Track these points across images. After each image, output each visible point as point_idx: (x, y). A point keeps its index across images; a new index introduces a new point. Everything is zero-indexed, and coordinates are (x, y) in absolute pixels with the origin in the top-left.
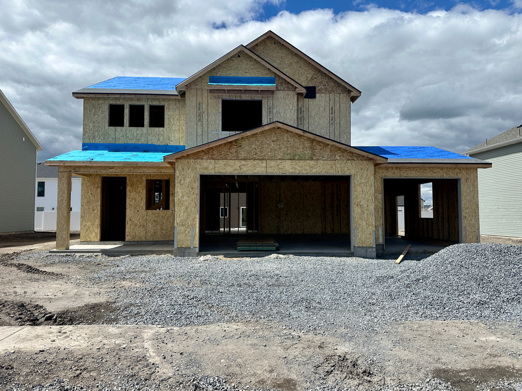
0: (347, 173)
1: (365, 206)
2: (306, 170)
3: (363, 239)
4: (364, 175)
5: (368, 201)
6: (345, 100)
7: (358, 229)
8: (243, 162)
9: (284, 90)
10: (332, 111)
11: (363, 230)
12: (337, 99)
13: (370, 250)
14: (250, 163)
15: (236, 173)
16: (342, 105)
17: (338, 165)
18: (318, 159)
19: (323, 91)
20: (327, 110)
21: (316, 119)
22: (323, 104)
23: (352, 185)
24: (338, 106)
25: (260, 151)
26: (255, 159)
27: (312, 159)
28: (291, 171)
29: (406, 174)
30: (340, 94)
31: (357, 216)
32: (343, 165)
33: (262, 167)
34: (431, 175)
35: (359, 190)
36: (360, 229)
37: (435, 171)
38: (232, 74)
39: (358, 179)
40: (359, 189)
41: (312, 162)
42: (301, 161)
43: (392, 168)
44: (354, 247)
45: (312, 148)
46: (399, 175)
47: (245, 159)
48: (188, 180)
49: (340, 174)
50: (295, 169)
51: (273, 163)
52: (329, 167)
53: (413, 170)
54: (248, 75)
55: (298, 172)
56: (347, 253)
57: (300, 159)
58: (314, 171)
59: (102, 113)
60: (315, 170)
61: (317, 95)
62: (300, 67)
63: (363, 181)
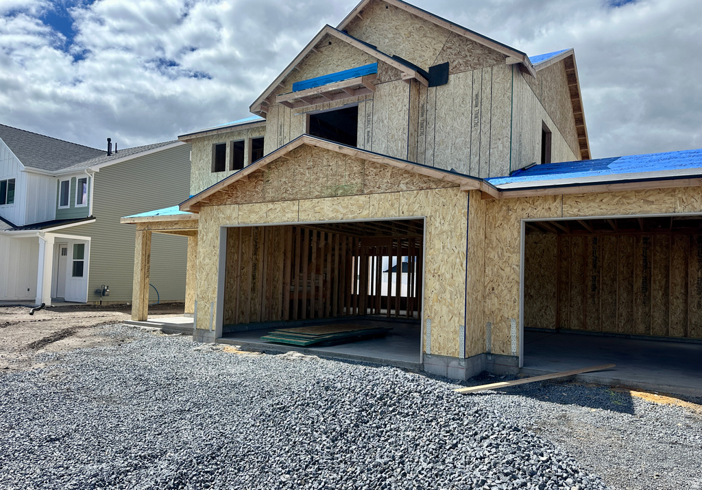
0: (418, 215)
1: (448, 276)
2: (352, 212)
3: (441, 340)
4: (449, 217)
5: (453, 266)
6: (501, 75)
7: (432, 320)
8: (271, 206)
9: (390, 80)
10: (477, 100)
11: (442, 324)
12: (487, 76)
13: (454, 363)
14: (278, 206)
15: (261, 223)
16: (496, 86)
17: (403, 201)
18: (371, 193)
19: (462, 68)
20: (468, 100)
21: (448, 119)
22: (461, 91)
23: (426, 237)
24: (488, 90)
25: (292, 187)
26: (284, 200)
27: (361, 193)
28: (331, 215)
29: (575, 210)
30: (492, 66)
31: (433, 296)
32: (412, 200)
33: (293, 212)
34: (639, 209)
35: (437, 247)
36: (437, 320)
37: (651, 199)
38: (321, 72)
39: (437, 224)
40: (438, 244)
41: (362, 198)
42: (346, 198)
43: (545, 198)
44: (424, 353)
45: (363, 174)
46: (559, 212)
47: (272, 201)
48: (210, 235)
49: (406, 216)
50: (337, 211)
51: (307, 204)
52: (388, 205)
53: (593, 201)
54: (341, 69)
55: (341, 216)
56: (412, 365)
57: (343, 195)
58: (365, 213)
59: (207, 155)
60: (367, 211)
61: (452, 77)
62: (425, 36)
63: (446, 227)
